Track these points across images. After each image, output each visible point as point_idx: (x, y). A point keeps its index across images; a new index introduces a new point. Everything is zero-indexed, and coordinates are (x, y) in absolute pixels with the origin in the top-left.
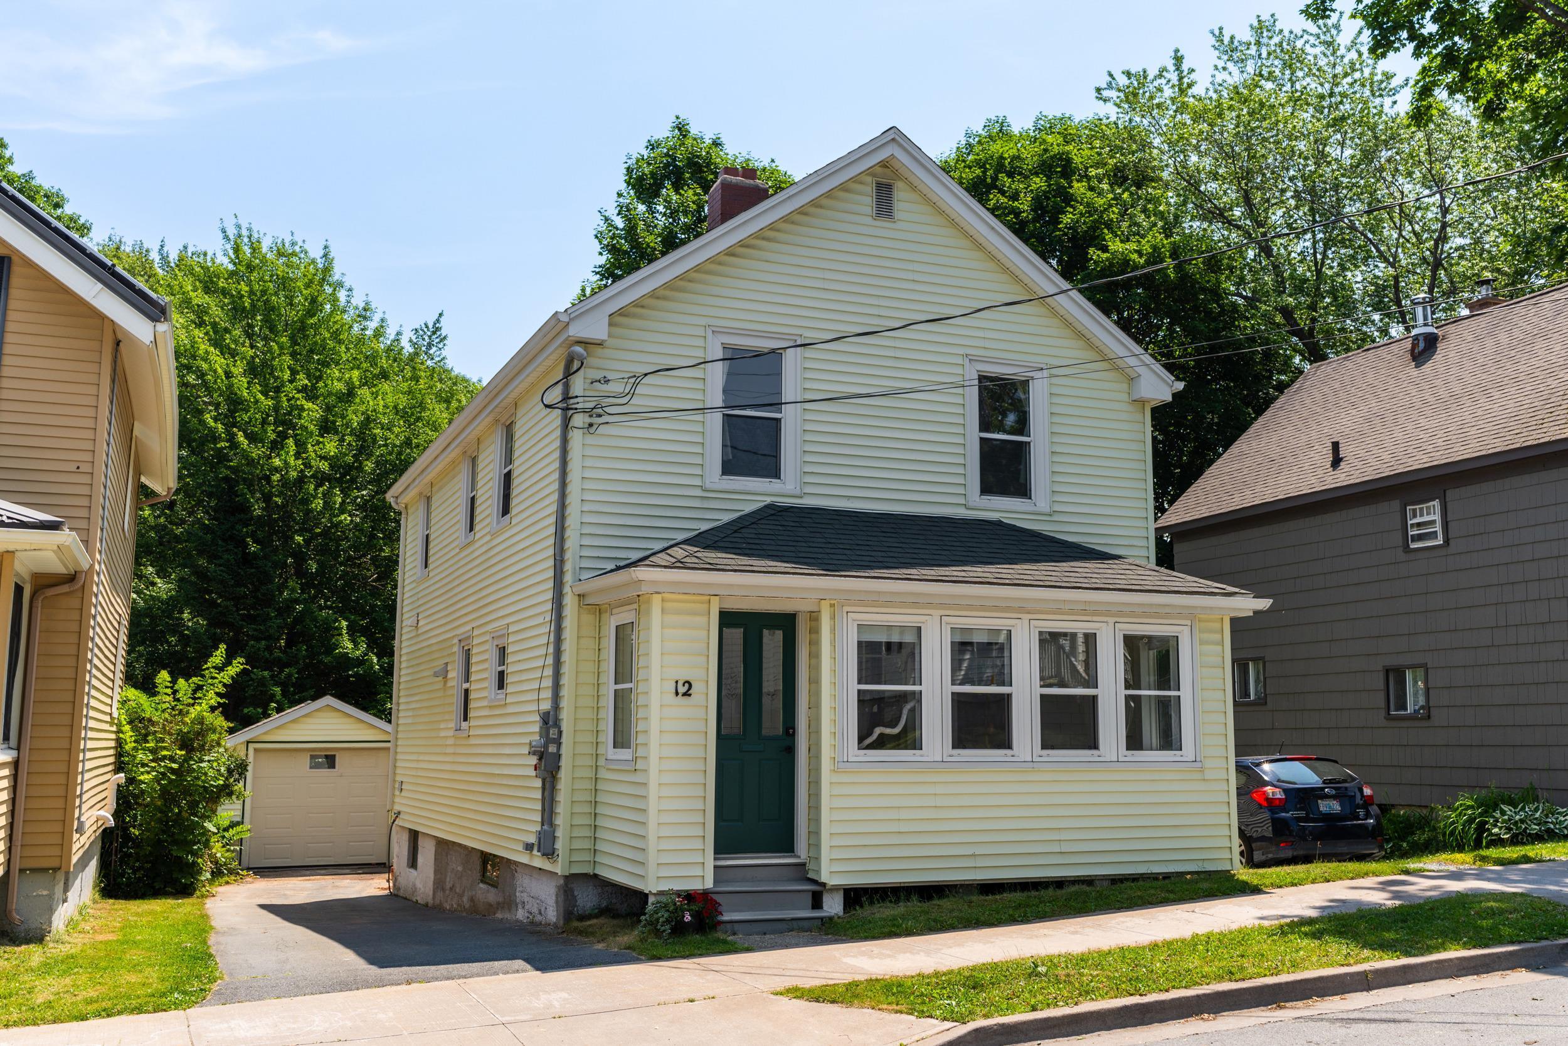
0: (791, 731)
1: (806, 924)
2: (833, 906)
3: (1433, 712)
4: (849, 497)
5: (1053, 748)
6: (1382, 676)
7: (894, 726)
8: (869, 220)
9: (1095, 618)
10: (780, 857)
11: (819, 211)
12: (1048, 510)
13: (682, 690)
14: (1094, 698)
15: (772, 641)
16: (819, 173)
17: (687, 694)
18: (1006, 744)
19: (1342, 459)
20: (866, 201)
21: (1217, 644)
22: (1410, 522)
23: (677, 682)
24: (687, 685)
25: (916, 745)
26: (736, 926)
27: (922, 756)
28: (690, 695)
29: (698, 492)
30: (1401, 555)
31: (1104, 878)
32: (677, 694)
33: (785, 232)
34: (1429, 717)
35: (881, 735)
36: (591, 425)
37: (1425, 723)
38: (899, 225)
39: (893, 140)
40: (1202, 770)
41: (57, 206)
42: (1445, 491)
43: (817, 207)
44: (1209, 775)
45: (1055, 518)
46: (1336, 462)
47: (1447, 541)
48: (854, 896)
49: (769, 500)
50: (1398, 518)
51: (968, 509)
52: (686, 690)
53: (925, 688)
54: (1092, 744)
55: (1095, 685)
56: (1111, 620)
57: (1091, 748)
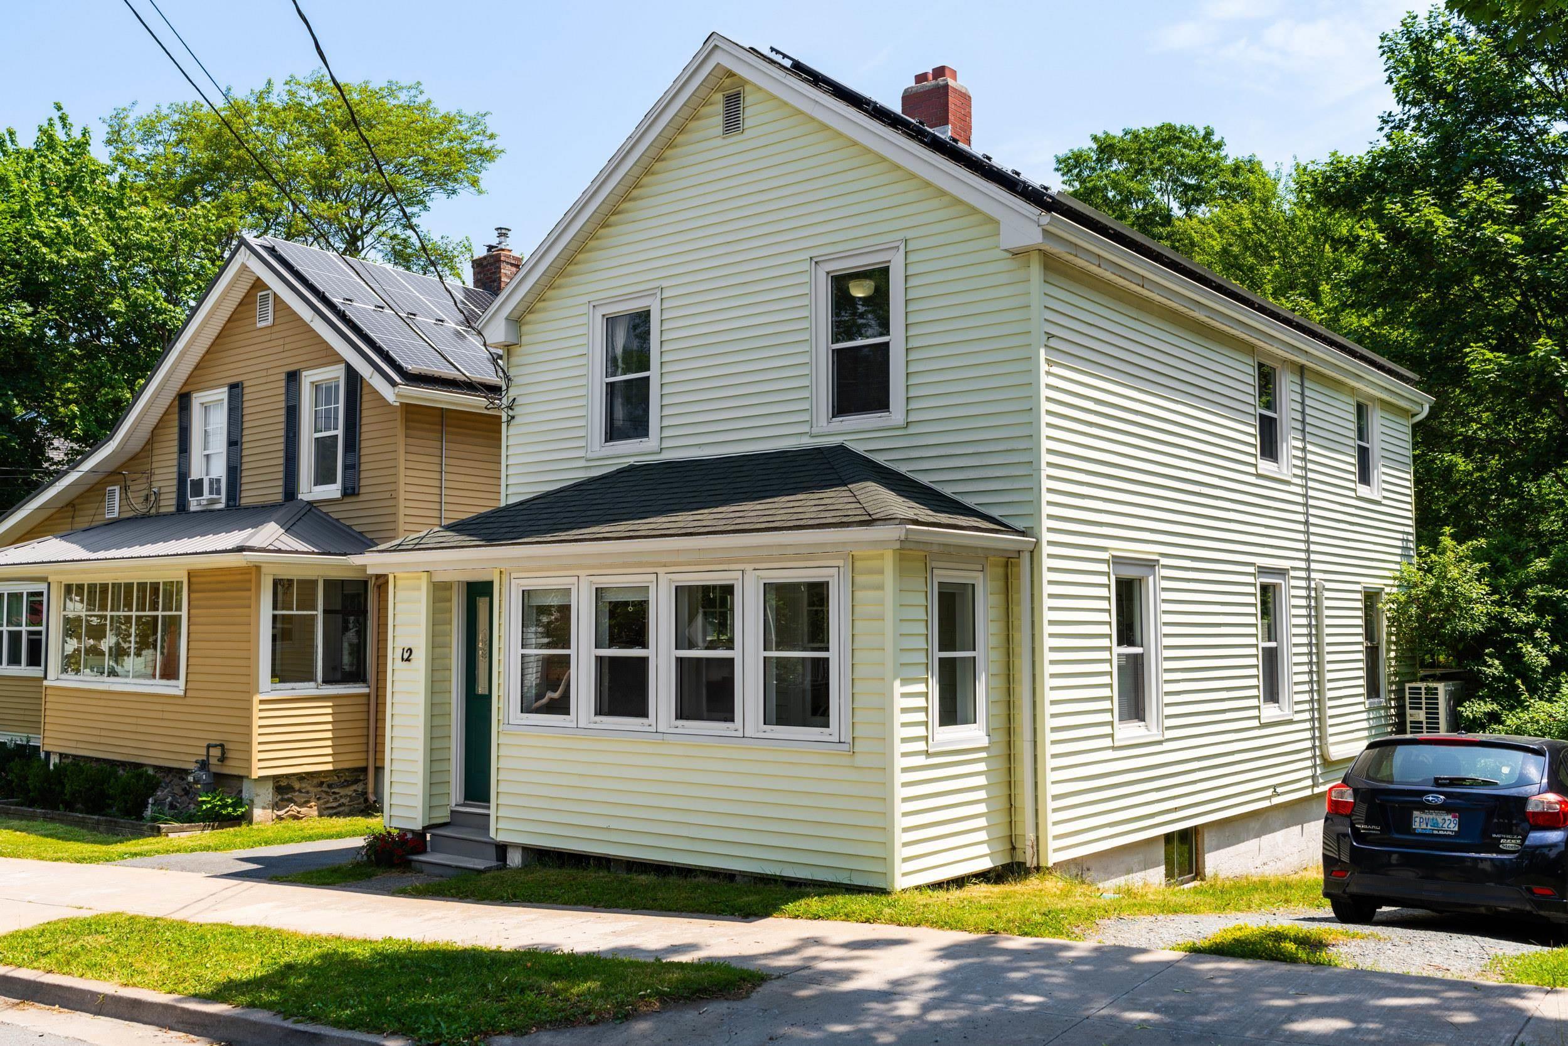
2: (515, 860)
4: (700, 445)
5: (688, 718)
7: (555, 691)
8: (719, 142)
9: (737, 567)
11: (675, 151)
12: (902, 422)
13: (406, 656)
15: (482, 609)
17: (408, 660)
18: (643, 713)
20: (716, 119)
23: (404, 649)
24: (412, 651)
28: (410, 660)
29: (582, 463)
31: (743, 874)
32: (403, 659)
33: (648, 185)
36: (512, 417)
38: (747, 134)
39: (716, 46)
40: (851, 754)
44: (859, 760)
45: (911, 430)
49: (631, 461)
51: (812, 437)
52: (408, 656)
53: (572, 652)
54: (727, 714)
55: (729, 645)
56: (749, 567)
57: (726, 720)
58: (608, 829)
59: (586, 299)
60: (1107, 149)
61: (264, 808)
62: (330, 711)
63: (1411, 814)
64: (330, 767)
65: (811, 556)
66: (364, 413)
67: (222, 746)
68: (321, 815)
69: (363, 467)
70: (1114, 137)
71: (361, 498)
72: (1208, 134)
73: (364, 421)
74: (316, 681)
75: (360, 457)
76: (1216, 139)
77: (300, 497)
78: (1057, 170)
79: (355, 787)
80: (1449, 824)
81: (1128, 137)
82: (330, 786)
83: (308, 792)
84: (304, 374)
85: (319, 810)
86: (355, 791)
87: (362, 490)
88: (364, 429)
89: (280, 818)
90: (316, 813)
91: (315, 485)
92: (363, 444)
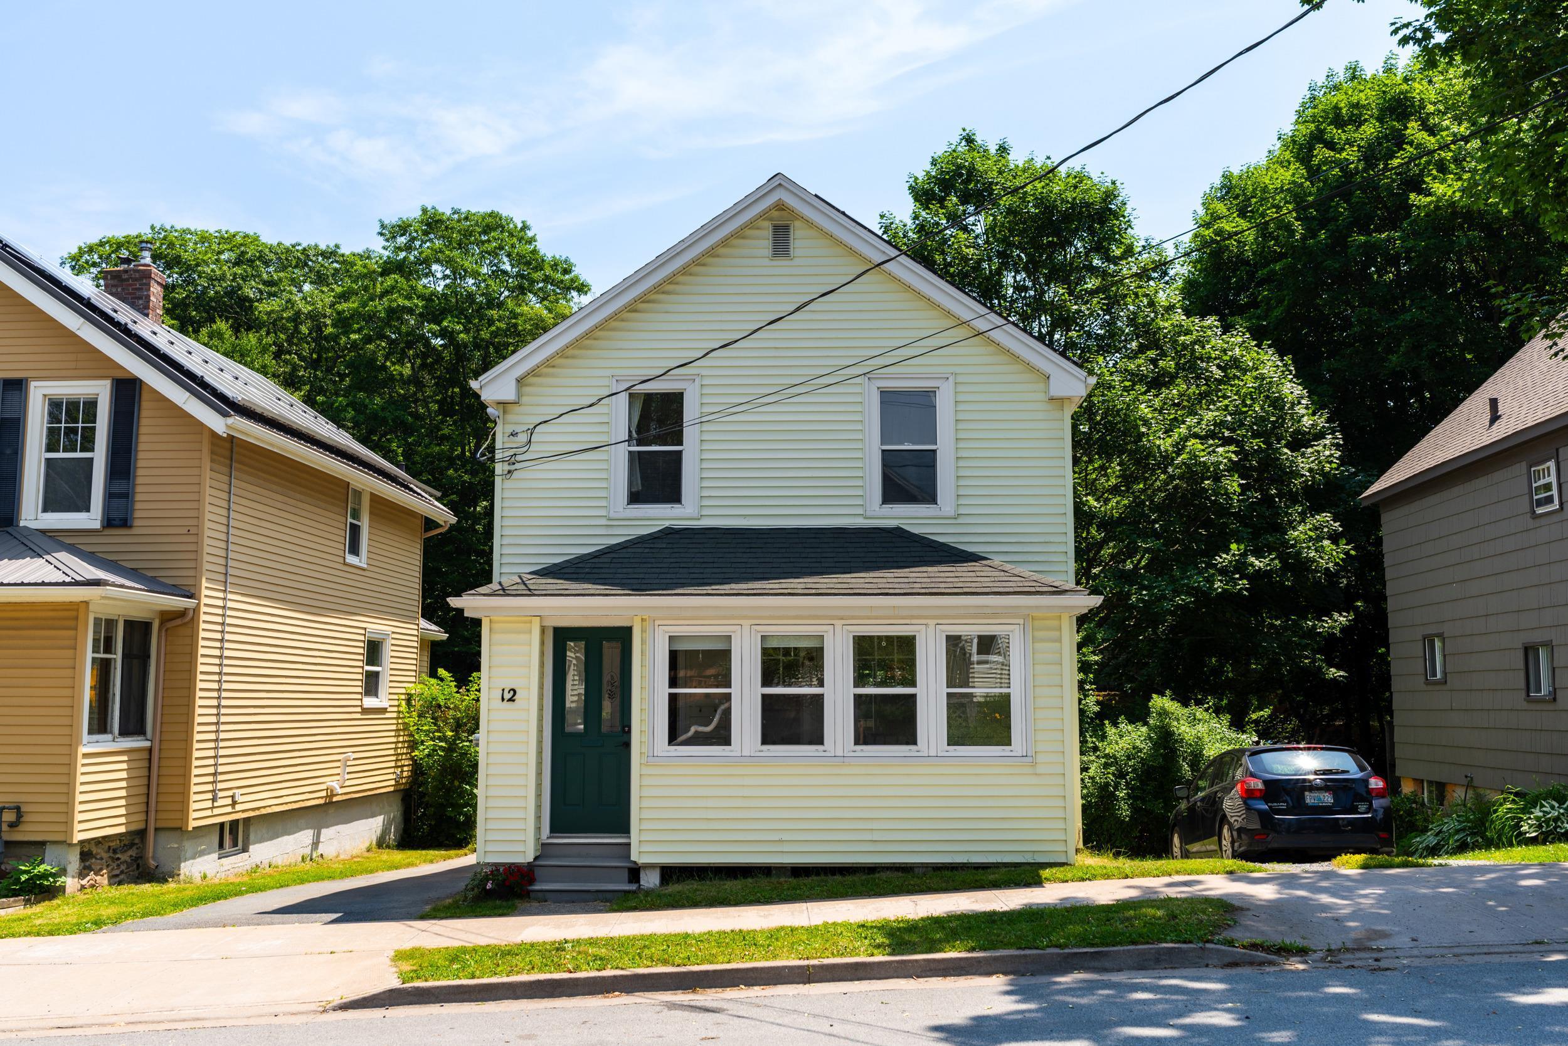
0: (627, 729)
1: (608, 896)
2: (651, 880)
3: (1559, 694)
4: (745, 516)
5: (867, 743)
6: (1520, 655)
7: (707, 725)
8: (766, 261)
9: (914, 621)
10: (611, 837)
11: (716, 259)
12: (952, 513)
13: (507, 696)
14: (913, 697)
15: (610, 651)
16: (705, 228)
17: (511, 700)
18: (817, 740)
19: (1500, 416)
20: (763, 242)
21: (1055, 641)
22: (1534, 485)
23: (503, 690)
24: (512, 692)
25: (726, 741)
26: (548, 895)
27: (731, 751)
28: (514, 701)
29: (604, 522)
30: (1531, 523)
31: (924, 865)
32: (503, 699)
33: (684, 284)
34: (1555, 699)
35: (696, 732)
36: (509, 472)
37: (1551, 707)
38: (796, 261)
39: (780, 184)
40: (1034, 764)
41: (566, 271)
42: (1557, 450)
43: (714, 257)
44: (1040, 769)
45: (959, 521)
46: (1495, 418)
47: (1561, 504)
48: (670, 873)
49: (667, 524)
50: (1525, 478)
51: (866, 518)
52: (511, 696)
53: (734, 690)
54: (910, 738)
55: (913, 684)
56: (932, 622)
57: (907, 743)
58: (781, 841)
59: (609, 373)
60: (432, 223)
61: (73, 877)
62: (125, 766)
63: (1304, 795)
64: (122, 829)
65: (995, 615)
66: (142, 438)
67: (18, 809)
68: (110, 884)
69: (138, 497)
70: (443, 214)
71: (135, 531)
72: (525, 227)
73: (141, 447)
74: (111, 732)
75: (134, 485)
76: (530, 234)
77: (22, 524)
78: (381, 234)
79: (130, 853)
80: (1327, 799)
81: (456, 216)
82: (115, 851)
83: (102, 859)
84: (33, 384)
85: (110, 878)
86: (131, 856)
87: (137, 523)
88: (141, 455)
89: (83, 887)
90: (106, 882)
91: (45, 510)
92: (140, 472)
